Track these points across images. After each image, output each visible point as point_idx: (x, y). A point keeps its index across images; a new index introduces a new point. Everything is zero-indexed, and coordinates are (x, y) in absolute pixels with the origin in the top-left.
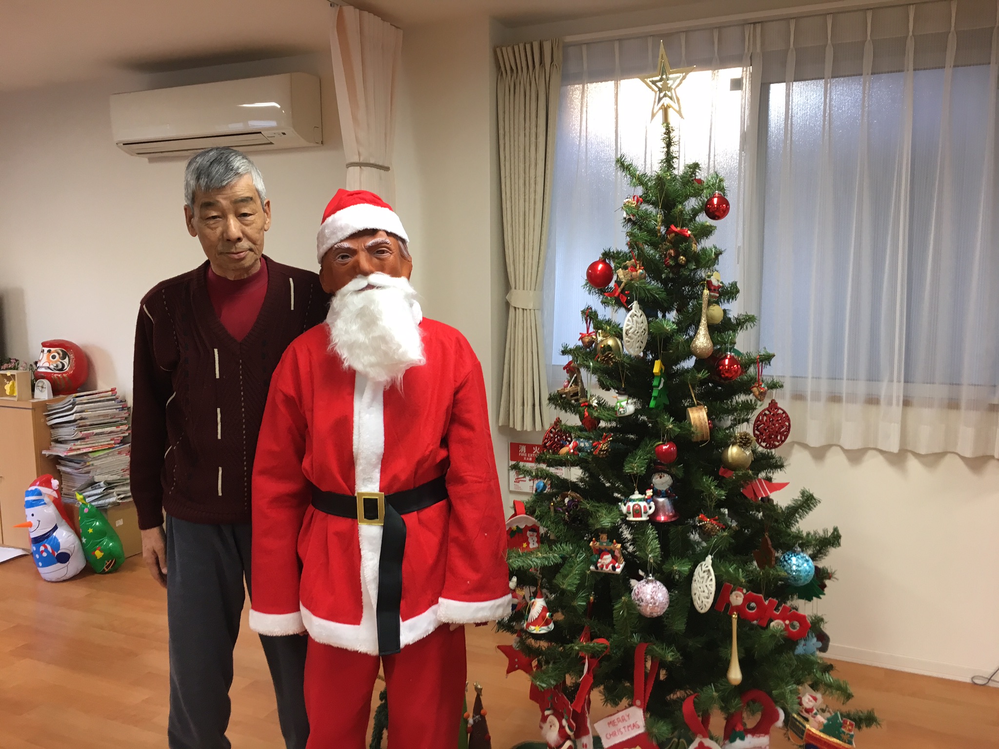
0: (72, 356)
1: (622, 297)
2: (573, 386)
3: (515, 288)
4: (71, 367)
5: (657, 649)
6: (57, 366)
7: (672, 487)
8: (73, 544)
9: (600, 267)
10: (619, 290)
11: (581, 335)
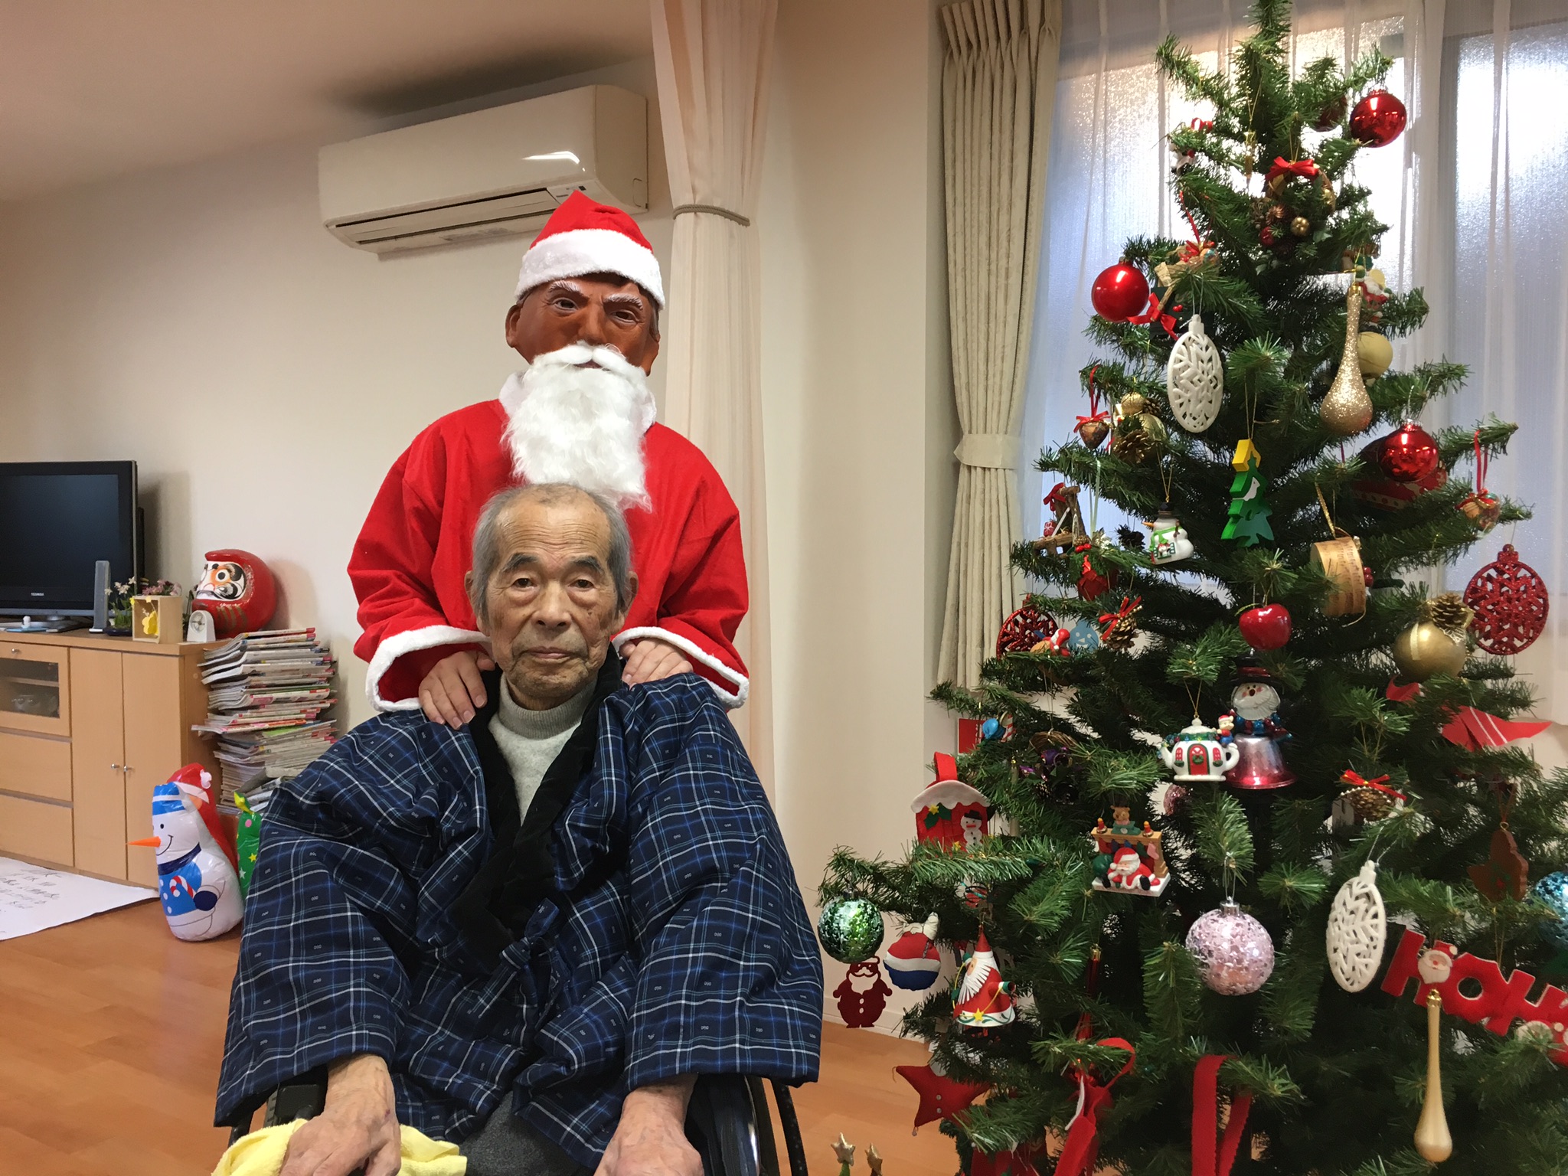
0: (250, 575)
1: (1166, 321)
2: (1063, 532)
3: (970, 432)
4: (247, 593)
5: (1245, 1067)
6: (226, 591)
7: (1281, 711)
8: (223, 878)
9: (1121, 275)
10: (1160, 306)
11: (1078, 421)
